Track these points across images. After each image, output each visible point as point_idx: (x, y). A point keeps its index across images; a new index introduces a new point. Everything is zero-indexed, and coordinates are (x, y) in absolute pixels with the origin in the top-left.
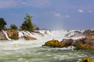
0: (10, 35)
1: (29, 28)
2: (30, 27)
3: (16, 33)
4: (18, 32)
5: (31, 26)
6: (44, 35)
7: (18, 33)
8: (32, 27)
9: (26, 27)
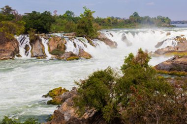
0: (52, 48)
1: (88, 33)
3: (62, 44)
4: (66, 42)
5: (92, 30)
9: (82, 31)
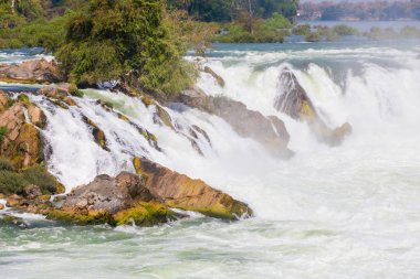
1: (138, 69)
2: (152, 53)
3: (23, 127)
4: (43, 116)
5: (162, 48)
6: (284, 135)
7: (43, 123)
8: (168, 56)
